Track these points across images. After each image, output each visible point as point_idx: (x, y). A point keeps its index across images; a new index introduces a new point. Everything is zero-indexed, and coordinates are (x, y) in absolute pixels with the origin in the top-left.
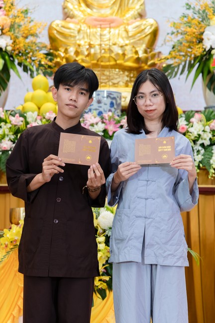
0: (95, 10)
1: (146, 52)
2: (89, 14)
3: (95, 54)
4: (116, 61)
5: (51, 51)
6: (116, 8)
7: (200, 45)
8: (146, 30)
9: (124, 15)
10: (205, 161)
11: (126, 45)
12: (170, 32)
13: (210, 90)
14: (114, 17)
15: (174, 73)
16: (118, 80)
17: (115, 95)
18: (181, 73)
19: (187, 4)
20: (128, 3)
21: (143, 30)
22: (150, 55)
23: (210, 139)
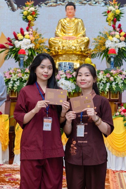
0: (67, 34)
1: (84, 48)
2: (64, 36)
3: (65, 49)
4: (73, 52)
5: (49, 48)
6: (74, 33)
7: (104, 46)
8: (85, 41)
9: (77, 36)
10: (104, 89)
11: (77, 46)
12: (93, 41)
13: (108, 63)
14: (73, 36)
15: (95, 56)
16: (74, 59)
17: (71, 64)
18: (98, 56)
19: (100, 32)
20: (79, 32)
21: (84, 41)
22: (86, 50)
23: (106, 81)
